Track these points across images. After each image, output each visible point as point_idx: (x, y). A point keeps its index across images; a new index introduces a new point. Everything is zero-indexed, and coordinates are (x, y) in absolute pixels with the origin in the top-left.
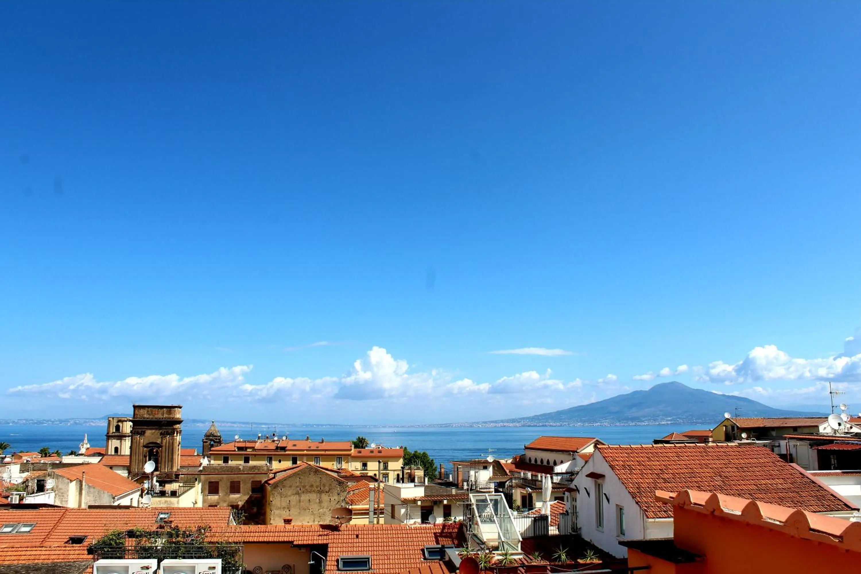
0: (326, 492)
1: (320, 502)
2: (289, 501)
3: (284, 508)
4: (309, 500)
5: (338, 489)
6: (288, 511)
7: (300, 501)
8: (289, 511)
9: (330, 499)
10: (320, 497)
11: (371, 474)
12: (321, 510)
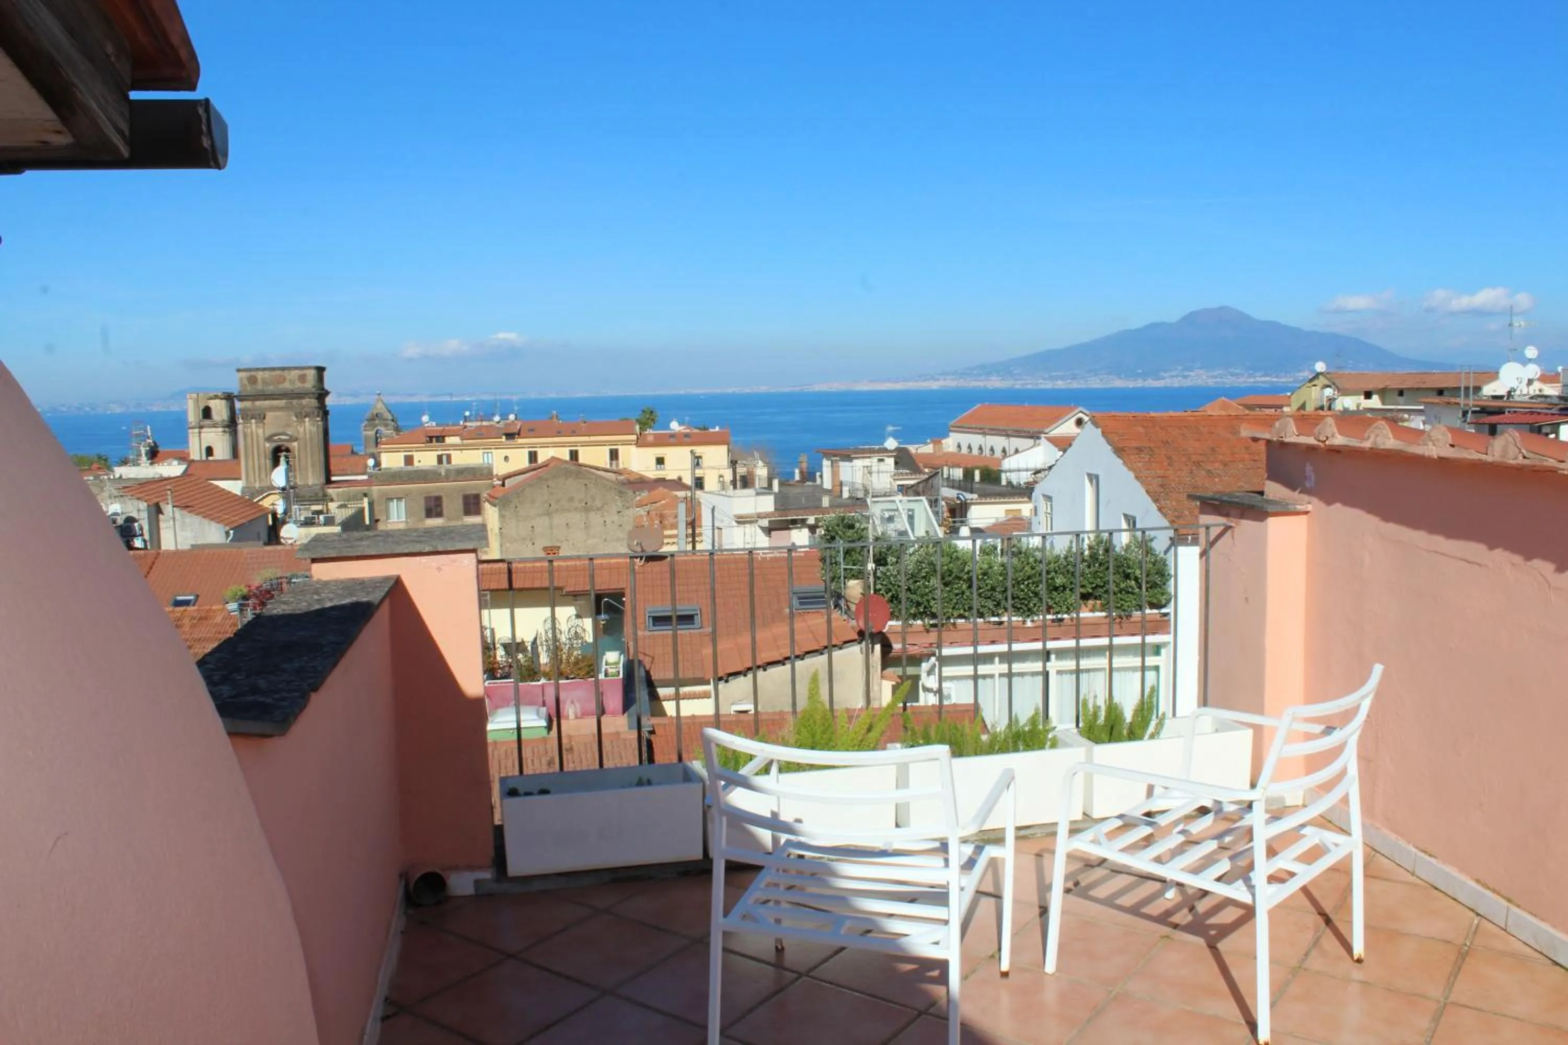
0: (598, 510)
1: (587, 526)
2: (533, 527)
3: (524, 539)
4: (567, 524)
5: (619, 504)
6: (530, 545)
7: (551, 527)
8: (533, 544)
9: (605, 522)
10: (587, 519)
11: (671, 475)
12: (590, 542)
